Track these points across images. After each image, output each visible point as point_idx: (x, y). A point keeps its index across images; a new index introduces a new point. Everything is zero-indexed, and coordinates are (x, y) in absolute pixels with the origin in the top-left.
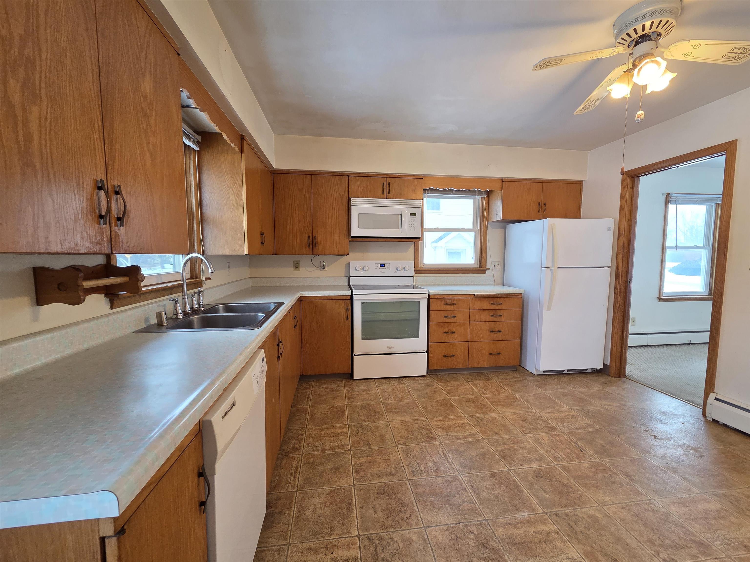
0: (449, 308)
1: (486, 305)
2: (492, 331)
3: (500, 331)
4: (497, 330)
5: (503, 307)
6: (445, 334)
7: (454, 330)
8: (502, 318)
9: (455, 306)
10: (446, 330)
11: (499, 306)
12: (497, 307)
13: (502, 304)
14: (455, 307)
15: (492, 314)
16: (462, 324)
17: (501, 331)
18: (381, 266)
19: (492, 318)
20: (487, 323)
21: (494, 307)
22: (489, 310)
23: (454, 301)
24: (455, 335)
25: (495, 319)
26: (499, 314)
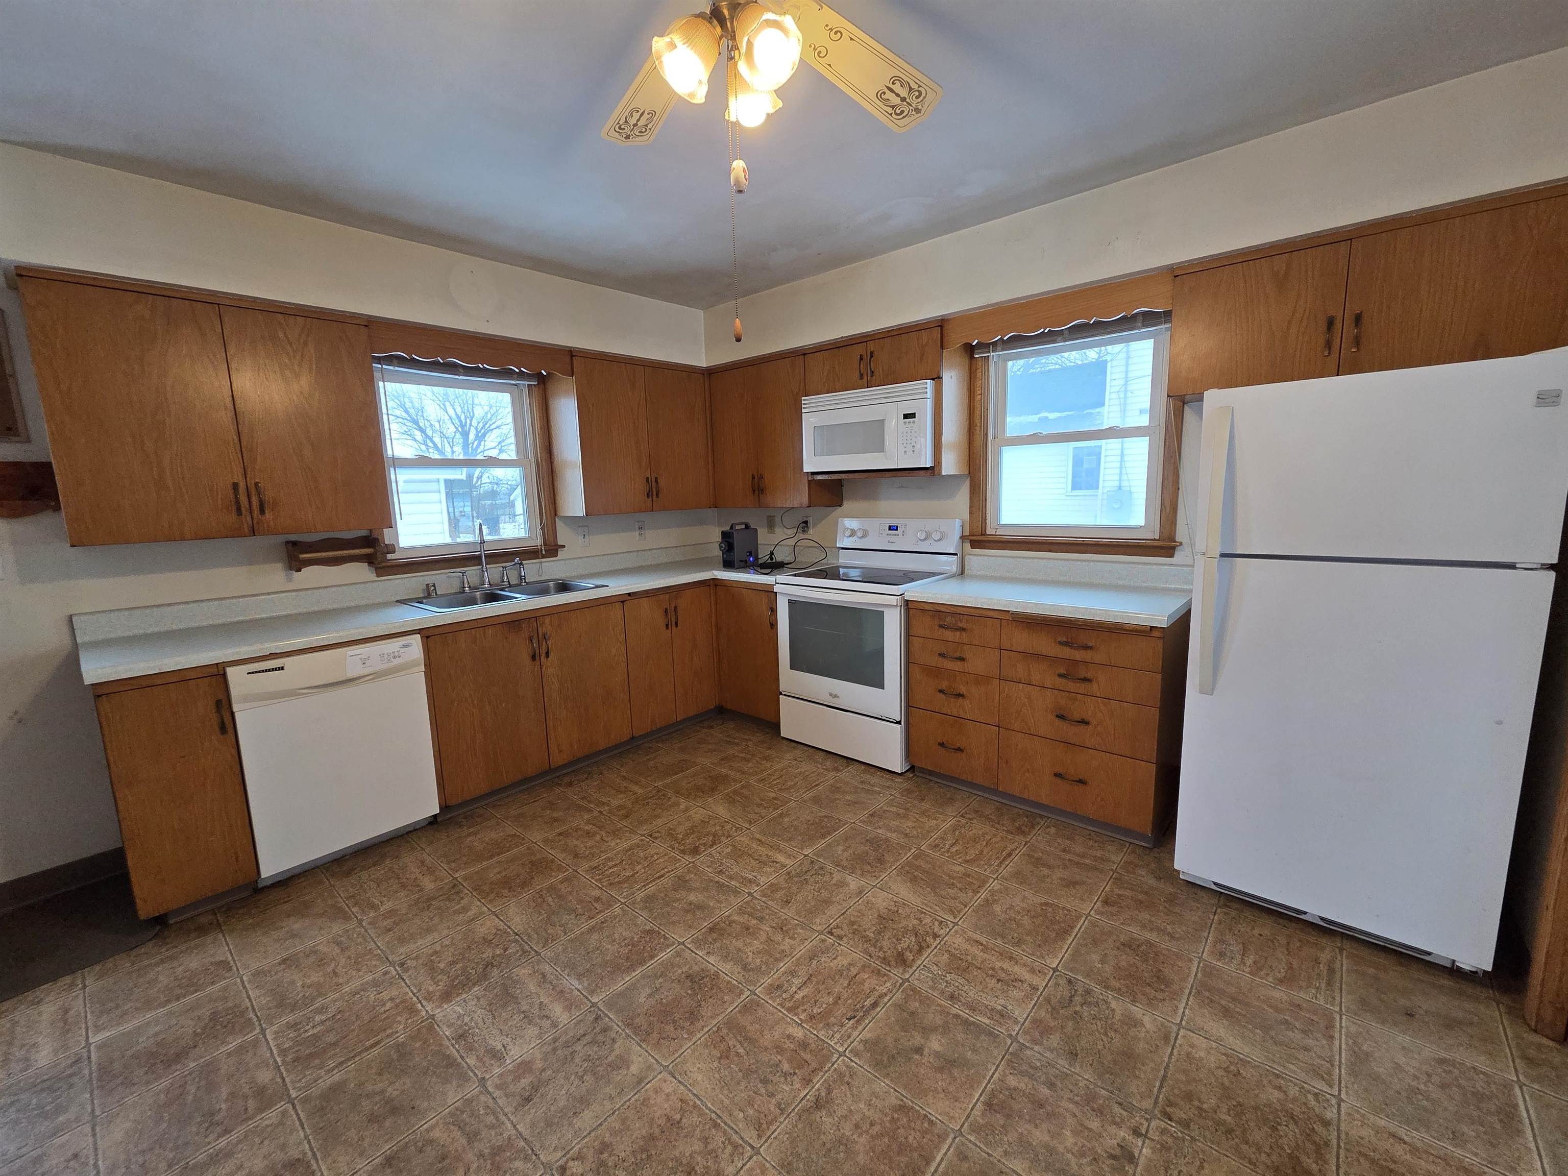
0: (949, 635)
1: (1044, 644)
2: (1061, 717)
3: (1084, 722)
4: (1077, 716)
5: (1099, 657)
6: (942, 695)
7: (963, 690)
8: (1094, 688)
9: (964, 634)
10: (944, 685)
11: (1082, 652)
12: (1078, 655)
13: (1091, 648)
14: (965, 637)
15: (1063, 671)
16: (981, 680)
17: (1087, 723)
18: (890, 528)
19: (1063, 680)
20: (1049, 692)
21: (1067, 652)
22: (1054, 660)
23: (961, 621)
24: (967, 703)
25: (1072, 686)
26: (1083, 674)
